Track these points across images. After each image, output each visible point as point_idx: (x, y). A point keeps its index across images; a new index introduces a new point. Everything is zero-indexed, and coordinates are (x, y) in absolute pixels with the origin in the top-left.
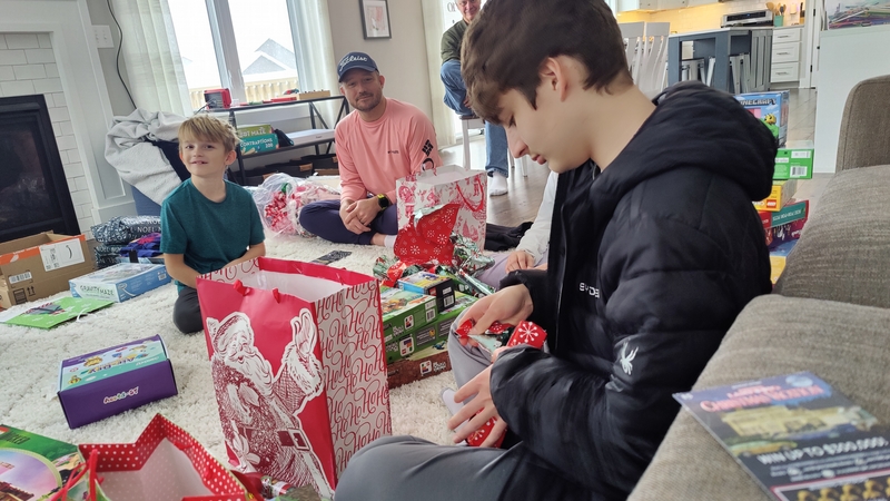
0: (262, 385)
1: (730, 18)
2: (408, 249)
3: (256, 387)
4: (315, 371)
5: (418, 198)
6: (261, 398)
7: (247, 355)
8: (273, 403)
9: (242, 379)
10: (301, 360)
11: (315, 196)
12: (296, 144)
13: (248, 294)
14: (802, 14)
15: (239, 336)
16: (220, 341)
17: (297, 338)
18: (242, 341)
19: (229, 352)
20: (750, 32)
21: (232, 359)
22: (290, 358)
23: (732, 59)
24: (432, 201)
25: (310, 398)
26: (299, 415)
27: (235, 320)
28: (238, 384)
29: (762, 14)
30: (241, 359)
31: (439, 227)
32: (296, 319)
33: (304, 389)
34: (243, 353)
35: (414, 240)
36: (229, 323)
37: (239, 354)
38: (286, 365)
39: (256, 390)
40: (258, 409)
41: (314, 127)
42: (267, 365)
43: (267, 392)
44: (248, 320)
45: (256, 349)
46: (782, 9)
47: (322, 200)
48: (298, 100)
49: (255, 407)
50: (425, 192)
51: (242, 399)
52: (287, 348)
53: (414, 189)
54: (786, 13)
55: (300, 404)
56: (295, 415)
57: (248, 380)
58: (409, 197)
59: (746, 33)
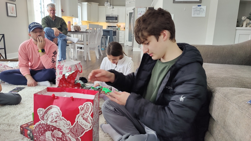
0: (65, 129)
1: (108, 27)
2: (62, 85)
3: (62, 130)
4: (90, 122)
5: (64, 69)
6: (63, 134)
7: (59, 120)
8: (69, 135)
9: (55, 128)
10: (84, 119)
11: (4, 69)
13: (56, 99)
14: (124, 28)
15: (54, 114)
16: (45, 116)
17: (81, 112)
18: (56, 115)
19: (50, 120)
20: (116, 31)
21: (51, 122)
22: (79, 119)
23: (113, 37)
24: (70, 70)
25: (87, 131)
26: (80, 138)
27: (51, 108)
28: (53, 131)
29: (116, 27)
30: (56, 121)
31: (71, 78)
32: (81, 106)
33: (85, 128)
34: (57, 119)
35: (63, 82)
36: (49, 109)
37: (55, 120)
38: (77, 122)
39: (62, 132)
40: (61, 139)
42: (69, 122)
43: (67, 131)
44: (59, 108)
45: (63, 117)
46: (120, 26)
47: (7, 70)
49: (59, 138)
50: (67, 67)
51: (53, 136)
52: (77, 116)
53: (63, 66)
54: (121, 27)
55: (82, 133)
56: (79, 138)
57: (58, 129)
58: (61, 68)
59: (115, 31)
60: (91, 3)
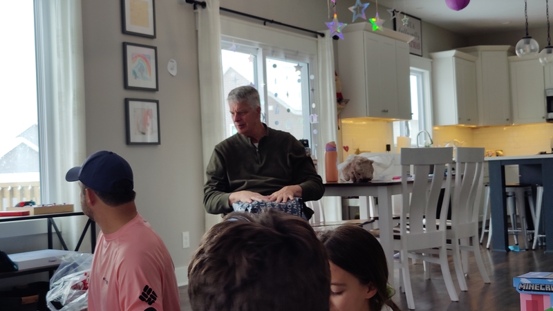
12: (21, 268)
41: (50, 247)
48: (32, 214)
60: (476, 50)
